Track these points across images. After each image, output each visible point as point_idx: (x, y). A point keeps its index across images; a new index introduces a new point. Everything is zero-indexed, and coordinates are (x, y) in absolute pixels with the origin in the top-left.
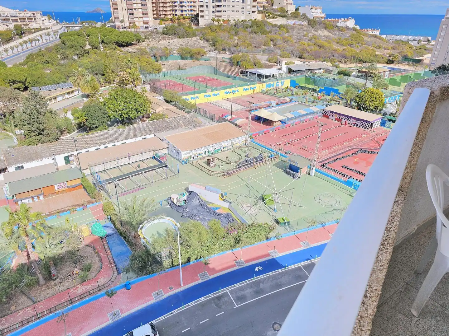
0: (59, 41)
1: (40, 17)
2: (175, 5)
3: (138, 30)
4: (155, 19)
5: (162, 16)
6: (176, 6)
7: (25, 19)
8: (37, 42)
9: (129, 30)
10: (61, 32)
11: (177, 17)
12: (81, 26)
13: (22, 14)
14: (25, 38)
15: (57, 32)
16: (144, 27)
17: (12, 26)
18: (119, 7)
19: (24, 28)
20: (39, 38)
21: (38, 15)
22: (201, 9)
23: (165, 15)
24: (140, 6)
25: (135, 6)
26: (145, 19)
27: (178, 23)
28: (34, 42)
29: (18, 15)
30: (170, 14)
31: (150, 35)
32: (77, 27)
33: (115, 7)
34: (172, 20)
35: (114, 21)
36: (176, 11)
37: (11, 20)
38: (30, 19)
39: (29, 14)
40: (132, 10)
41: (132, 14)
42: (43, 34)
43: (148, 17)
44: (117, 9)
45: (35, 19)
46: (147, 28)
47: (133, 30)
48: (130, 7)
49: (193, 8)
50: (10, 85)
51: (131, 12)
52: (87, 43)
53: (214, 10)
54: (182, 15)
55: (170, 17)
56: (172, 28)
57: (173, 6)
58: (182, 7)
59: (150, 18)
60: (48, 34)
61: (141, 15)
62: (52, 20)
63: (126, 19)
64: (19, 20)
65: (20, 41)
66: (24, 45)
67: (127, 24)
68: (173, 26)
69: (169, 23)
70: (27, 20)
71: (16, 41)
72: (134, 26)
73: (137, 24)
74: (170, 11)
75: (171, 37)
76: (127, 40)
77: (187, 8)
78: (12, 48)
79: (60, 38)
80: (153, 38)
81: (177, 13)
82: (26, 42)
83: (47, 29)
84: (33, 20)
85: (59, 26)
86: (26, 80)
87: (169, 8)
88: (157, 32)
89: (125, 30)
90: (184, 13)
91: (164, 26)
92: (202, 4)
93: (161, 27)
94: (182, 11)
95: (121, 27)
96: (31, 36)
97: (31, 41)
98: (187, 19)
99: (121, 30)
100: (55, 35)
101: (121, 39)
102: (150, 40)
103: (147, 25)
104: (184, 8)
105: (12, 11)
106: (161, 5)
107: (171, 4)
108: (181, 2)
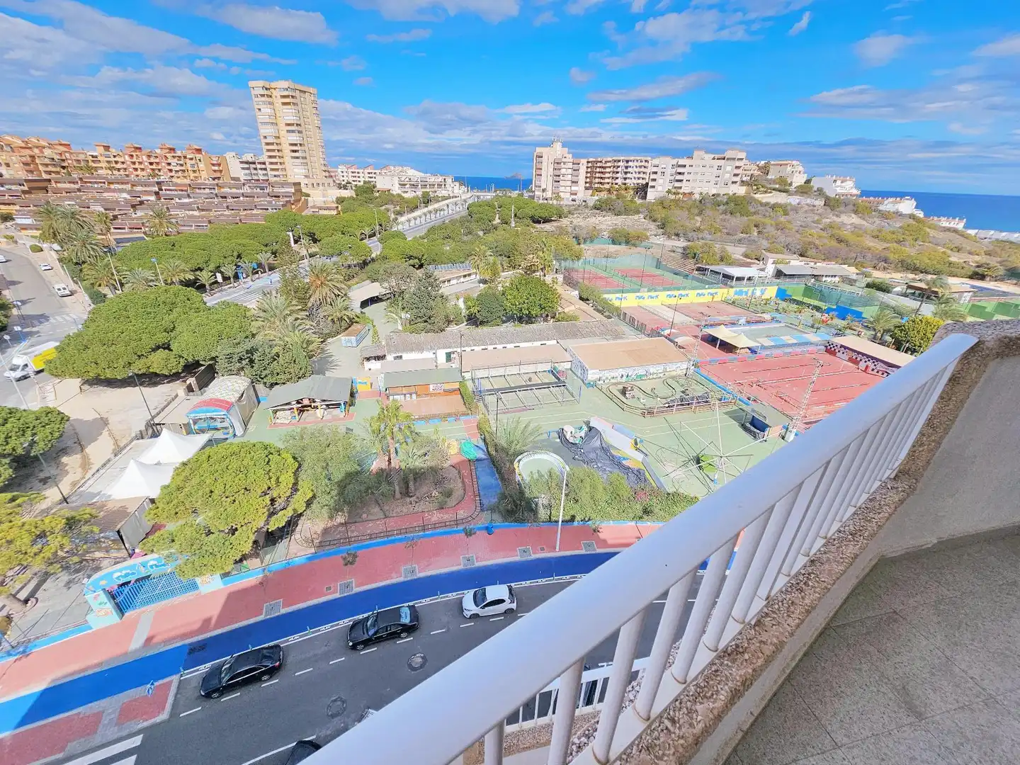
0: (465, 213)
1: (451, 183)
2: (617, 170)
3: (562, 203)
4: (587, 189)
5: (596, 185)
6: (617, 173)
7: (434, 185)
8: (442, 213)
9: (551, 202)
10: (470, 201)
11: (617, 186)
12: (494, 194)
13: (432, 179)
14: (431, 208)
15: (465, 201)
16: (571, 199)
17: (419, 193)
18: (543, 172)
19: (432, 196)
20: (445, 208)
21: (449, 181)
22: (653, 176)
23: (601, 183)
24: (570, 171)
25: (563, 171)
26: (573, 188)
27: (617, 195)
28: (438, 212)
29: (428, 180)
30: (608, 183)
31: (575, 209)
32: (488, 196)
33: (538, 172)
34: (609, 190)
35: (533, 189)
36: (617, 178)
37: (420, 186)
38: (440, 185)
39: (440, 179)
40: (559, 176)
41: (559, 182)
42: (450, 203)
43: (578, 186)
44: (541, 175)
45: (445, 185)
46: (573, 200)
47: (555, 202)
48: (557, 172)
49: (642, 175)
50: (406, 261)
51: (557, 179)
52: (497, 216)
53: (672, 178)
54: (625, 184)
55: (607, 186)
56: (607, 202)
57: (614, 172)
58: (626, 173)
59: (580, 188)
60: (456, 204)
61: (569, 183)
62: (463, 187)
63: (550, 188)
64: (428, 186)
65: (425, 210)
66: (428, 216)
67: (549, 194)
68: (610, 198)
69: (604, 195)
70: (436, 186)
71: (421, 211)
72: (558, 197)
73: (561, 194)
74: (609, 178)
75: (604, 213)
76: (546, 215)
77: (634, 175)
78: (415, 219)
79: (468, 209)
80: (579, 214)
81: (617, 181)
82: (430, 212)
83: (456, 197)
84: (443, 186)
85: (469, 195)
86: (423, 255)
87: (607, 175)
88: (586, 207)
89: (546, 201)
90: (627, 181)
91: (597, 198)
92: (655, 169)
93: (592, 200)
94: (625, 179)
95: (541, 198)
96: (436, 206)
97: (436, 211)
98: (630, 191)
99: (541, 201)
100: (462, 204)
101: (537, 215)
102: (575, 216)
103: (574, 197)
104: (629, 175)
105: (423, 175)
106: (598, 170)
107: (612, 169)
108: (627, 167)
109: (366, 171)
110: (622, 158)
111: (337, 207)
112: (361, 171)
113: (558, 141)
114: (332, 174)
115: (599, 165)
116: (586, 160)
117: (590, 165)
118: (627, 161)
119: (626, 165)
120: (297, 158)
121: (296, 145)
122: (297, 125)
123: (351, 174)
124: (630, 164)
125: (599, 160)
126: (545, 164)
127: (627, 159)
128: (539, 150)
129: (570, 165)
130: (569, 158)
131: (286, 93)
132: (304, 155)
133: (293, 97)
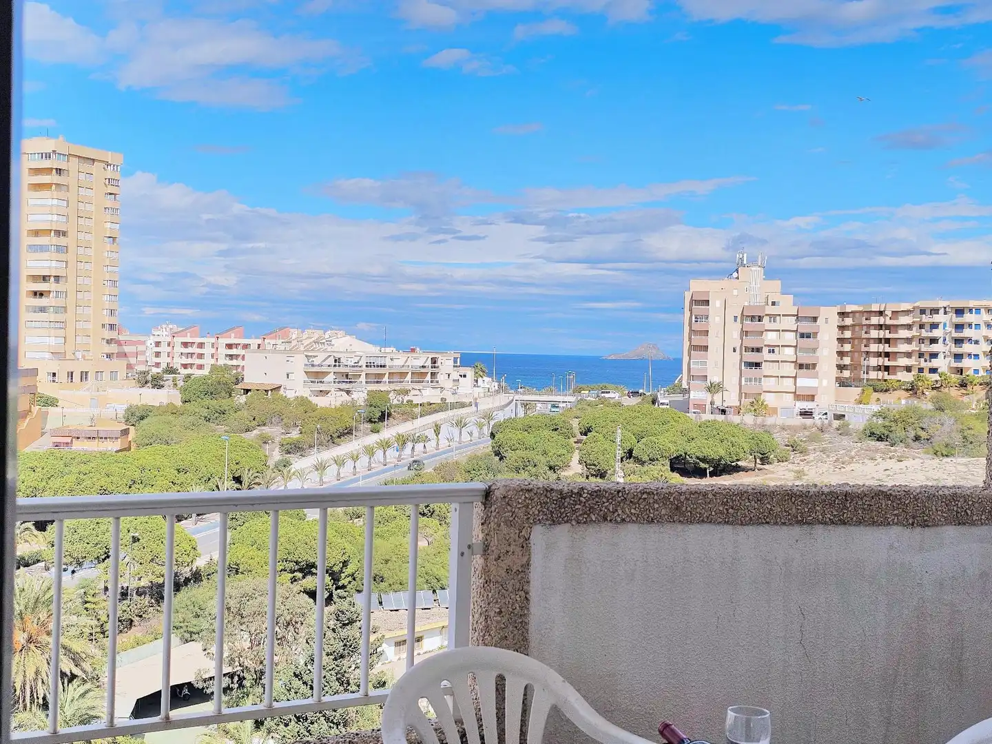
0: (487, 446)
1: (450, 369)
2: (930, 335)
3: (770, 421)
4: (842, 383)
5: (873, 375)
6: (934, 341)
7: (404, 375)
8: (419, 447)
9: (736, 419)
10: (500, 417)
11: (935, 377)
12: (572, 399)
13: (399, 360)
14: (388, 432)
15: (488, 416)
16: (797, 410)
17: (360, 395)
18: (713, 341)
19: (395, 402)
20: (430, 433)
21: (446, 364)
23: (887, 368)
24: (790, 338)
25: (771, 338)
26: (801, 382)
27: (935, 401)
28: (410, 445)
29: (388, 362)
30: (908, 369)
31: (812, 439)
33: (697, 340)
34: (912, 389)
35: (685, 385)
36: (934, 355)
37: (363, 379)
38: (419, 376)
39: (421, 360)
40: (758, 350)
41: (758, 365)
42: (445, 421)
43: (816, 376)
44: (706, 348)
45: (433, 374)
46: (806, 414)
47: (749, 419)
48: (752, 342)
50: (294, 580)
51: (753, 357)
52: (576, 457)
54: (960, 371)
55: (908, 377)
56: (903, 419)
57: (922, 340)
58: (959, 341)
59: (824, 381)
60: (460, 424)
61: (790, 369)
62: (487, 379)
63: (732, 382)
64: (386, 379)
65: (373, 439)
66: (379, 454)
67: (730, 398)
68: (915, 410)
69: (898, 401)
70: (409, 377)
71: (360, 441)
72: (757, 406)
73: (769, 399)
74: (908, 355)
75: (900, 449)
76: (717, 451)
78: (340, 462)
79: (493, 435)
80: (823, 451)
81: (935, 363)
82: (385, 445)
83: (463, 405)
84: (428, 378)
85: (503, 399)
86: (345, 564)
87: (903, 348)
88: (843, 431)
89: (721, 418)
90: (966, 363)
91: (876, 408)
93: (861, 414)
94: (958, 357)
95: (708, 407)
96: (405, 428)
97: (402, 441)
98: (978, 388)
99: (707, 416)
100: (481, 426)
101: (695, 450)
102: (811, 457)
103: (807, 405)
104: (967, 348)
105: (373, 349)
106: (874, 334)
107: (915, 332)
108: (959, 327)
109: (223, 341)
110: (945, 304)
111: (125, 432)
112: (208, 341)
113: (753, 261)
114: (127, 349)
115: (875, 320)
116: (838, 309)
117: (848, 321)
118: (959, 312)
119: (959, 320)
120: (43, 310)
121: (45, 278)
122: (58, 233)
123: (179, 349)
124: (968, 318)
125: (875, 308)
126: (715, 321)
127: (959, 305)
128: (698, 286)
129: (790, 323)
130: (787, 304)
131: (46, 164)
132: (60, 302)
133: (59, 171)
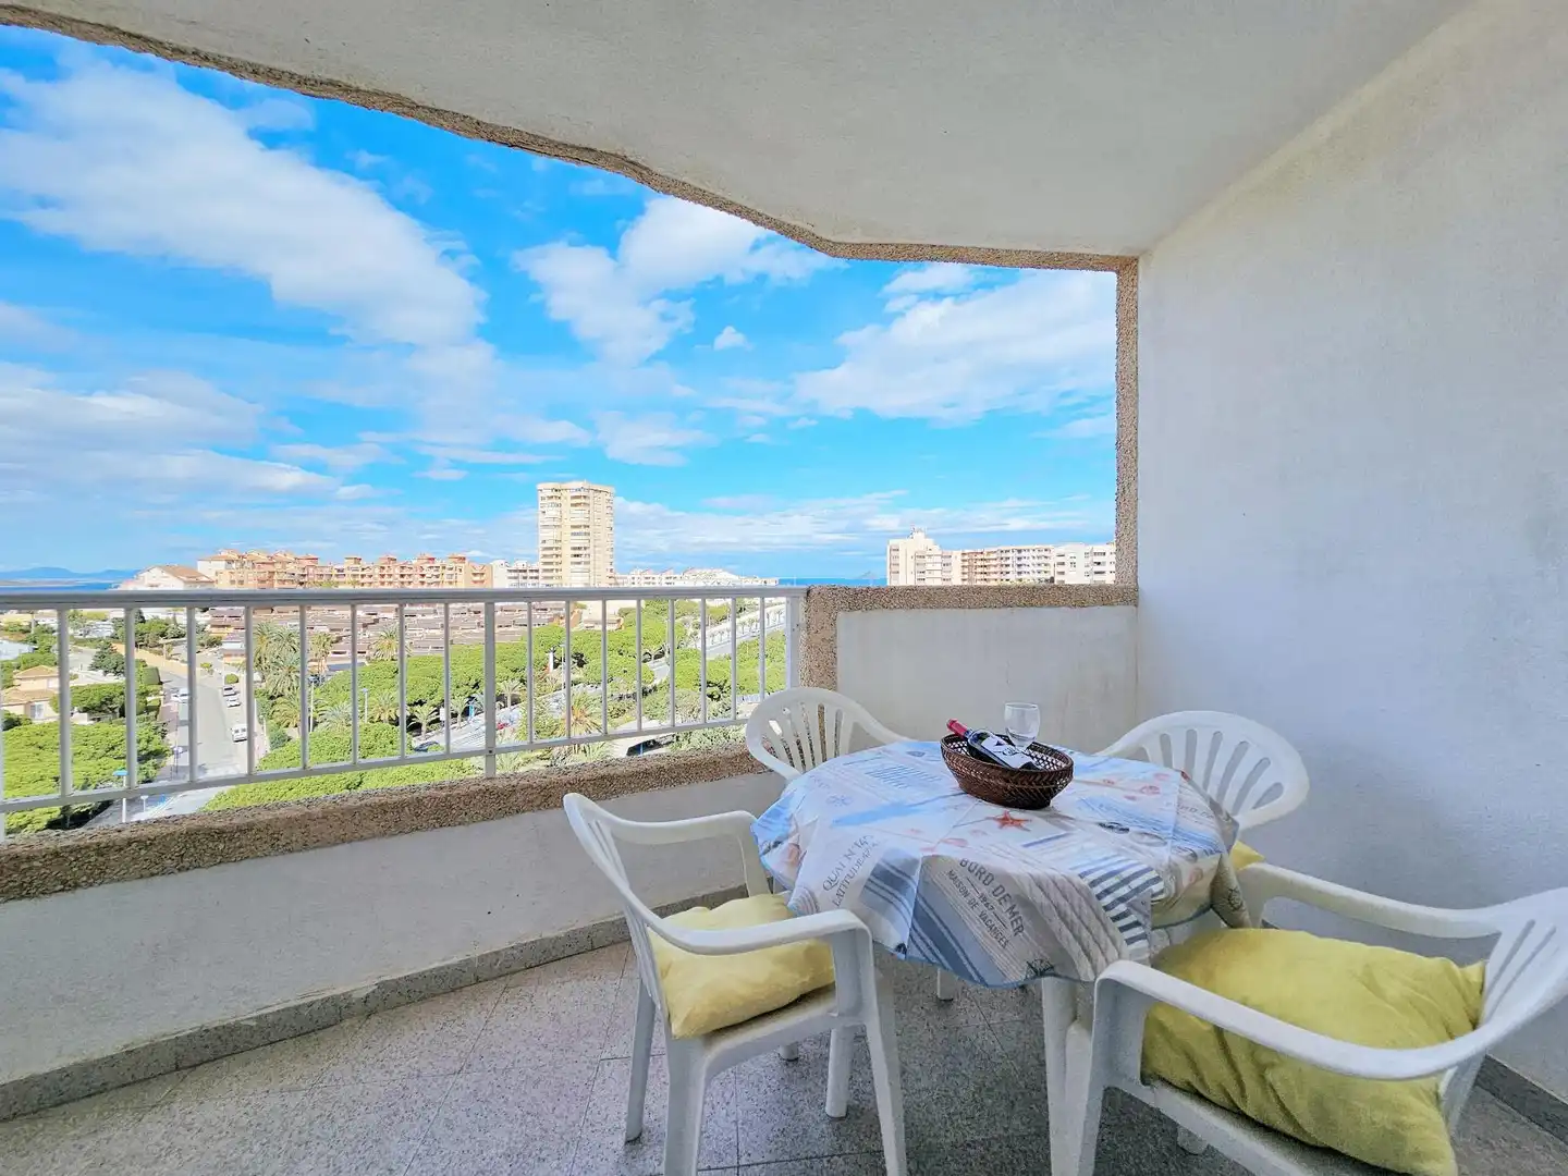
6: (1007, 566)
14: (744, 618)
18: (901, 569)
19: (747, 603)
22: (1060, 569)
23: (985, 580)
24: (939, 566)
25: (929, 567)
28: (755, 623)
29: (743, 584)
30: (996, 580)
33: (894, 569)
36: (1008, 573)
39: (760, 582)
40: (924, 572)
42: (771, 611)
44: (898, 573)
48: (921, 569)
49: (1043, 568)
50: (702, 690)
51: (921, 577)
53: (1088, 569)
54: (1020, 580)
57: (1001, 566)
58: (1019, 565)
60: (780, 613)
66: (739, 629)
74: (995, 573)
77: (1032, 568)
78: (721, 633)
81: (1008, 576)
82: (743, 623)
86: (726, 681)
87: (992, 569)
90: (1023, 576)
92: (1061, 559)
104: (1023, 569)
106: (979, 563)
107: (998, 562)
108: (1019, 559)
109: (664, 576)
110: (1011, 548)
111: (619, 621)
112: (657, 576)
113: (919, 530)
114: (619, 581)
115: (979, 557)
116: (961, 552)
117: (966, 557)
118: (1020, 551)
119: (1018, 555)
120: (579, 563)
121: (579, 548)
122: (585, 526)
123: (644, 581)
124: (1023, 554)
125: (979, 551)
126: (901, 561)
127: (1019, 548)
128: (893, 542)
129: (939, 559)
130: (936, 550)
131: (578, 494)
132: (587, 560)
133: (585, 497)
